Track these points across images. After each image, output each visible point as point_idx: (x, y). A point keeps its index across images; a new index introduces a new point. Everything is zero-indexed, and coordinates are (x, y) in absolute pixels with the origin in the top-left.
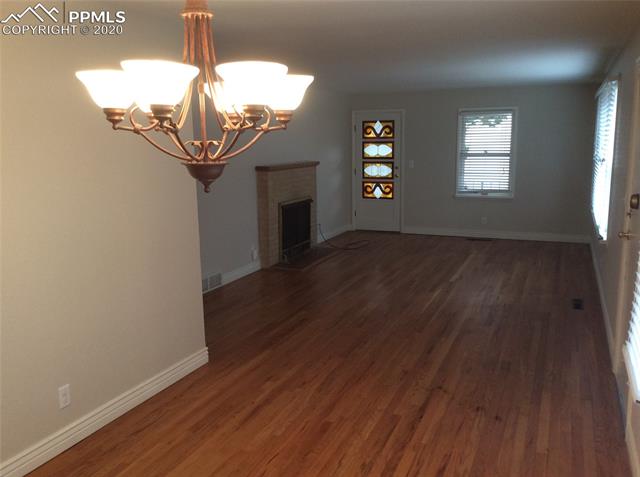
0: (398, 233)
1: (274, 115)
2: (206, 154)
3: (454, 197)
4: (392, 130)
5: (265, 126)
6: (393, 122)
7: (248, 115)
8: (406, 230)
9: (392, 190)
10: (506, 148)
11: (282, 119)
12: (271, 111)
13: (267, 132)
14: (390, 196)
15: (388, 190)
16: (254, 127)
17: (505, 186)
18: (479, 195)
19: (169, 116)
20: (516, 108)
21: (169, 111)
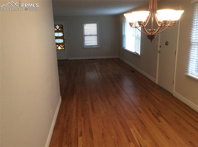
0: (68, 60)
1: (172, 22)
2: (152, 33)
3: (83, 48)
4: (62, 28)
5: (168, 25)
6: (62, 25)
7: (163, 23)
8: (70, 59)
9: (64, 47)
10: (96, 33)
11: (174, 23)
12: (171, 21)
13: (169, 26)
14: (64, 49)
15: (63, 47)
16: (165, 25)
17: (96, 44)
18: (90, 47)
19: (142, 23)
20: (98, 22)
21: (142, 22)
